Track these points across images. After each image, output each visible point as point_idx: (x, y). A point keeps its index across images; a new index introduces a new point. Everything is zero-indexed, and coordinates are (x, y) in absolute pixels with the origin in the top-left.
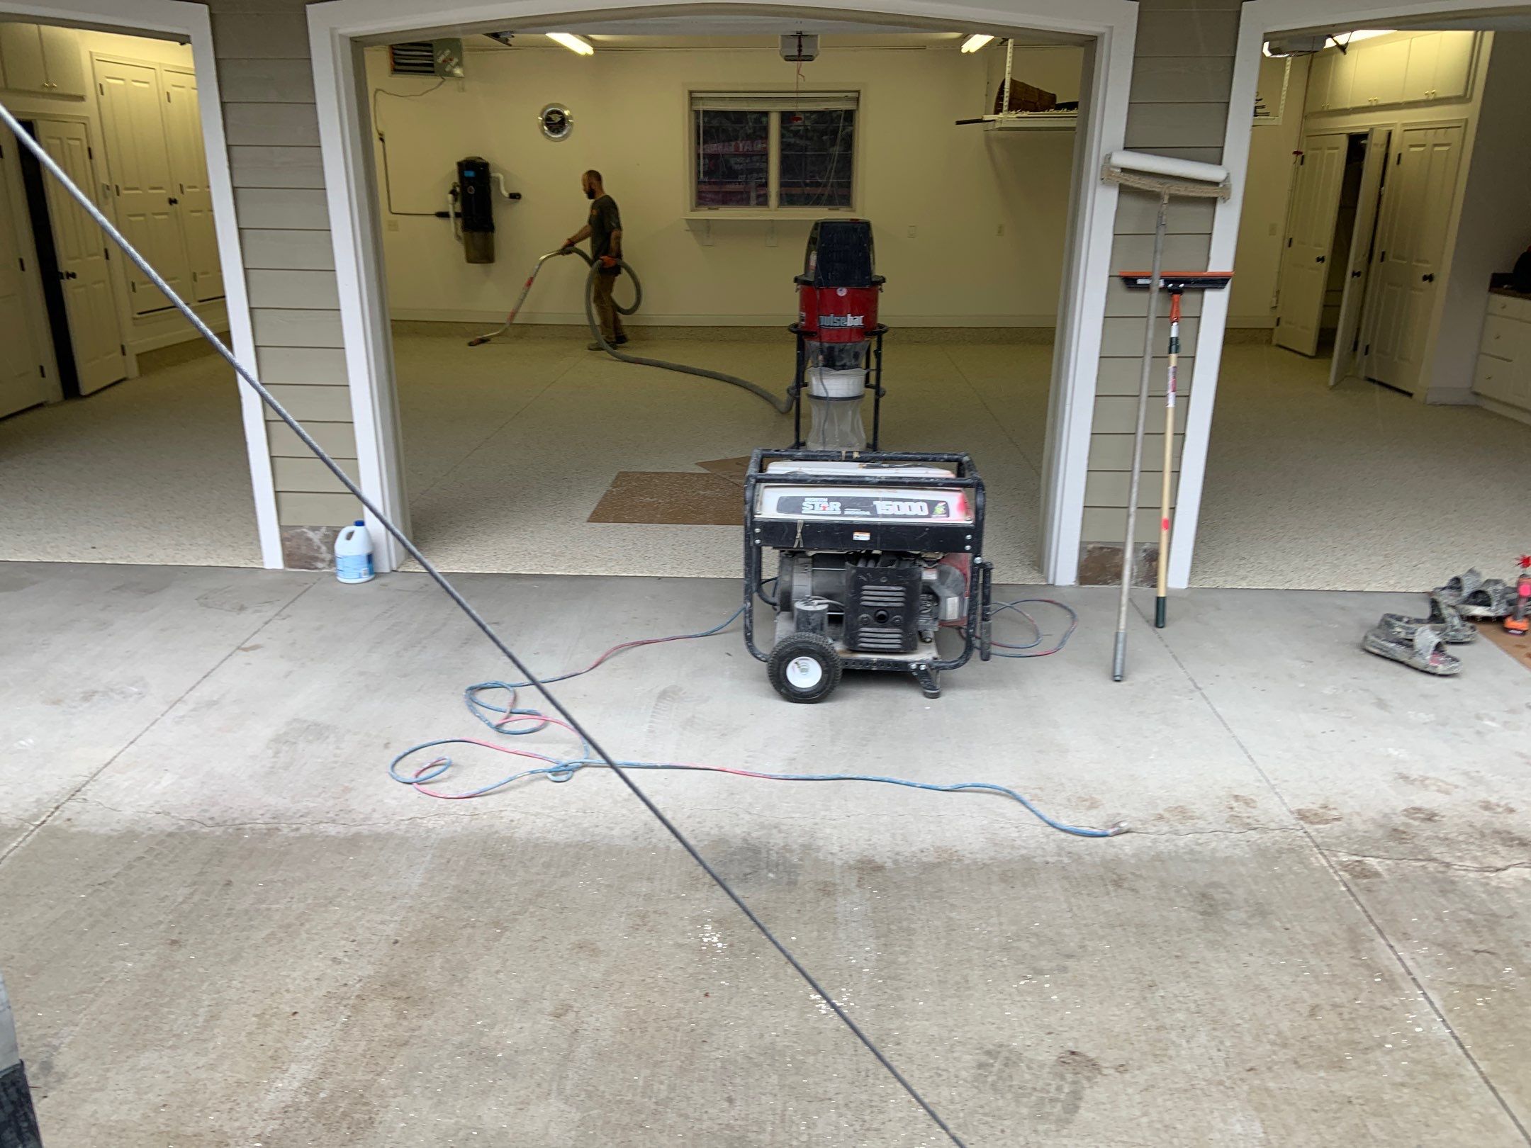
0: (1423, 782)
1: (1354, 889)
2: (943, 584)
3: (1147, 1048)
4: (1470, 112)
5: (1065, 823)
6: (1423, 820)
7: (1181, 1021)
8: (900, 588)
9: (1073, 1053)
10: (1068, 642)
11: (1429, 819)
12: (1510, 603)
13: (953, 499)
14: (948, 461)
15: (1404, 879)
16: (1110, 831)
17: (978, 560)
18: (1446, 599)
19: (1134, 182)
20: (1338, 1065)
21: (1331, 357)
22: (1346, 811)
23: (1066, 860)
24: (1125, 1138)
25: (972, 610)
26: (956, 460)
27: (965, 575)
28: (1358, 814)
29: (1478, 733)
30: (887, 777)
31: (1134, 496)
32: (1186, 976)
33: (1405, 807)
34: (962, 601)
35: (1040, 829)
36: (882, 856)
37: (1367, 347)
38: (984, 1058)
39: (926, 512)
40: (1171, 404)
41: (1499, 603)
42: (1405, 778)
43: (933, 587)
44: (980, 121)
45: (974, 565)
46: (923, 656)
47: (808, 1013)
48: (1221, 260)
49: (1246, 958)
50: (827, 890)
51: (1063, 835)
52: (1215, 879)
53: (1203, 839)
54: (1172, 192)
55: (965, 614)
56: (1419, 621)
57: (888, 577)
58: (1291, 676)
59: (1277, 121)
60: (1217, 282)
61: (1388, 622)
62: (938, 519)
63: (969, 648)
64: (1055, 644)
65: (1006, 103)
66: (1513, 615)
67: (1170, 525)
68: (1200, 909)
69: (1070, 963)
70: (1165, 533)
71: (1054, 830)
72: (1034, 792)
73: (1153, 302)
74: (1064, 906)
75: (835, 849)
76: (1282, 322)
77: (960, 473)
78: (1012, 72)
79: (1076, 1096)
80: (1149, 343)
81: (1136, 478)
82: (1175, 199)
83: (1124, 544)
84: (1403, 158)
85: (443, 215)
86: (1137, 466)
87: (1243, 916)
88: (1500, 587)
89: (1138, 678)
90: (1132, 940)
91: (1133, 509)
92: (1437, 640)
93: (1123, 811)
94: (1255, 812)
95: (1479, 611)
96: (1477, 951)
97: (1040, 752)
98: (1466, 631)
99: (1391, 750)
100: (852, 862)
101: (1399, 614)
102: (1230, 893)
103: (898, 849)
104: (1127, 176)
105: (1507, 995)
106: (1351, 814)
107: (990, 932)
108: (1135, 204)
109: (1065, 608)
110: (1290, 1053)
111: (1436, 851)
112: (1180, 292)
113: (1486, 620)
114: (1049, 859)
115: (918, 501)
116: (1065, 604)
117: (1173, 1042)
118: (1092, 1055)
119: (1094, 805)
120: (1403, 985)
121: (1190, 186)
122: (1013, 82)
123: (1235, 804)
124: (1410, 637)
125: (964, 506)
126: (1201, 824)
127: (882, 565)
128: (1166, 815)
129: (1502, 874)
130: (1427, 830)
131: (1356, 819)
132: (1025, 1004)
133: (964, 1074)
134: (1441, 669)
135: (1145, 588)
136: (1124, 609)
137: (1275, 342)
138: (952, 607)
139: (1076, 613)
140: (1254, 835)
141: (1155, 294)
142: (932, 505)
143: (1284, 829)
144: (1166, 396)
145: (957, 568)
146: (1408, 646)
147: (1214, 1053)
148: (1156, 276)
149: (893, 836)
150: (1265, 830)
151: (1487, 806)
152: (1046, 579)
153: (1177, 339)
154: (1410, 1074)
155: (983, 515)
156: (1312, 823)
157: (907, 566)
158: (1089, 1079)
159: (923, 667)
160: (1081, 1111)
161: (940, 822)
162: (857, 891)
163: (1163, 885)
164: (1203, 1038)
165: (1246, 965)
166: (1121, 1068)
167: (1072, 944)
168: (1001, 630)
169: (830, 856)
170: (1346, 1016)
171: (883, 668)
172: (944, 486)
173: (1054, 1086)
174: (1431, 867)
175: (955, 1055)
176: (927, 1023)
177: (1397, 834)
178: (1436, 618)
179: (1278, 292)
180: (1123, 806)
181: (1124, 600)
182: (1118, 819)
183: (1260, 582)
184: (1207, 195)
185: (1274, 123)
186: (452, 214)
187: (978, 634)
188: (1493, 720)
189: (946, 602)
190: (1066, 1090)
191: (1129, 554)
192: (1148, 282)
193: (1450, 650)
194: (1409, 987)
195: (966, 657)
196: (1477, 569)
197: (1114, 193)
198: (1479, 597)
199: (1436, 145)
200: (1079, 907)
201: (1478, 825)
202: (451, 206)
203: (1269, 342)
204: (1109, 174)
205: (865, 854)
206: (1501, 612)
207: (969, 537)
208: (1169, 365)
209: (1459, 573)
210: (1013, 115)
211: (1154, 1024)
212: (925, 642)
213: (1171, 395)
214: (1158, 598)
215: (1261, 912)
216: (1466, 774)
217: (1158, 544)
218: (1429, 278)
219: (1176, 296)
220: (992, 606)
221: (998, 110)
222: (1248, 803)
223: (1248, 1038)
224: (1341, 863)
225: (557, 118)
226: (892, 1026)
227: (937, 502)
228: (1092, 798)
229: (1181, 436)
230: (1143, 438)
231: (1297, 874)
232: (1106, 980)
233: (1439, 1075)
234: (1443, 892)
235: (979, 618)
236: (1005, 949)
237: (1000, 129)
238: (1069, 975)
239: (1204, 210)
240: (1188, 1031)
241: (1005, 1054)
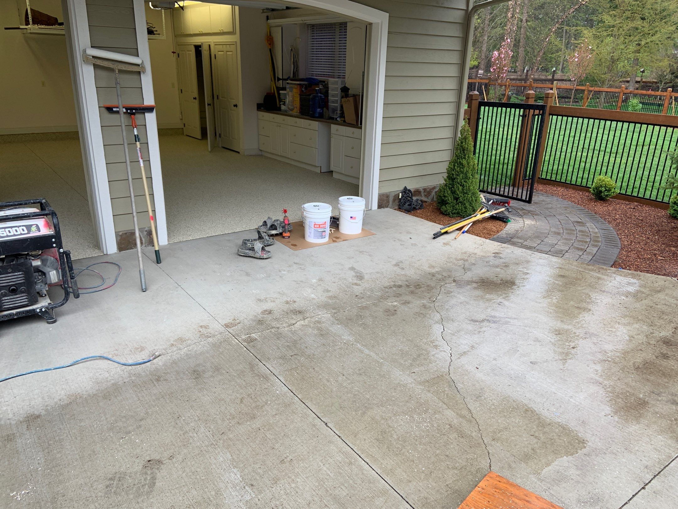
0: (266, 300)
1: (249, 348)
2: (45, 265)
3: (180, 444)
4: (236, 38)
5: (130, 362)
6: (268, 314)
7: (193, 426)
8: (21, 273)
9: (149, 461)
10: (119, 279)
11: (270, 313)
12: (283, 227)
13: (41, 222)
14: (34, 203)
15: (265, 338)
16: (152, 358)
17: (61, 250)
18: (263, 229)
19: (99, 62)
20: (254, 417)
21: (207, 139)
22: (241, 319)
23: (133, 378)
24: (177, 486)
25: (64, 275)
26: (39, 202)
27: (56, 259)
28: (246, 319)
29: (280, 277)
30: (34, 370)
31: (134, 208)
32: (192, 407)
33: (261, 311)
34: (58, 272)
35: (119, 368)
36: (39, 409)
37: (220, 134)
38: (108, 483)
39: (26, 231)
40: (142, 165)
41: (279, 228)
42: (260, 300)
43: (40, 269)
44: (19, 28)
45: (60, 253)
46: (43, 304)
47: (10, 504)
48: (149, 100)
49: (214, 390)
50: (10, 438)
51: (130, 367)
52: (198, 362)
53: (191, 348)
54: (119, 68)
55: (61, 278)
56: (255, 240)
57: (11, 269)
58: (214, 272)
59: (163, 37)
60: (150, 109)
61: (245, 242)
62: (34, 234)
63: (67, 294)
64: (112, 282)
65: (30, 20)
66: (285, 231)
67: (154, 218)
68: (194, 377)
69: (142, 423)
70: (152, 222)
71: (126, 366)
72: (113, 353)
73: (123, 119)
74: (136, 399)
75: (11, 416)
76: (186, 125)
77: (42, 208)
78: (30, 5)
79: (154, 478)
80: (125, 138)
81: (133, 200)
82: (121, 71)
83: (134, 230)
84: (216, 56)
86: (132, 194)
87: (211, 373)
88: (279, 222)
89: (153, 288)
90: (168, 401)
91: (135, 214)
92: (262, 246)
93: (156, 348)
94: (209, 330)
95: (274, 232)
96: (292, 356)
97: (114, 333)
98: (271, 240)
99: (253, 291)
100: (21, 419)
101: (248, 238)
102: (204, 366)
103: (46, 404)
104: (96, 60)
105: (303, 368)
106: (244, 320)
107: (102, 425)
108: (103, 74)
109: (115, 264)
110: (236, 420)
111: (274, 324)
112: (134, 114)
113: (277, 235)
114: (126, 380)
115: (20, 226)
116: (114, 262)
117: (191, 437)
118: (158, 458)
119: (142, 349)
120: (271, 378)
121: (127, 66)
122: (31, 10)
123: (201, 330)
124: (253, 247)
125: (47, 225)
126: (189, 342)
127: (7, 263)
128: (174, 343)
129: (295, 325)
130: (270, 317)
131: (246, 321)
132: (124, 450)
133: (100, 494)
134: (265, 256)
135: (150, 248)
136: (140, 259)
137: (185, 134)
138: (53, 276)
139: (120, 265)
140: (210, 340)
141: (122, 115)
142: (29, 227)
143: (221, 333)
144: (139, 161)
145: (51, 256)
146: (252, 250)
147: (208, 434)
148: (121, 107)
149: (43, 398)
150: (214, 336)
151: (287, 303)
152: (103, 252)
153: (137, 135)
154: (278, 410)
155: (59, 228)
156: (230, 328)
157: (22, 261)
158: (158, 469)
159: (43, 310)
160: (157, 484)
161: (68, 382)
162: (28, 432)
163: (178, 373)
164: (202, 430)
165: (215, 393)
166: (171, 457)
167: (142, 414)
168: (82, 281)
169: (8, 421)
170: (253, 397)
171: (20, 316)
172: (33, 216)
173: (143, 479)
174: (273, 330)
175: (94, 487)
176: (77, 480)
177: (260, 322)
178: (260, 238)
179: (181, 113)
180: (155, 346)
181: (140, 255)
182: (154, 352)
183: (198, 236)
184: (135, 70)
185: (163, 38)
187: (70, 285)
188: (284, 271)
189: (49, 274)
190: (149, 478)
191: (137, 234)
192: (118, 109)
193: (267, 248)
194: (273, 378)
195: (66, 299)
196: (271, 217)
197: (92, 68)
198: (273, 227)
199: (227, 51)
200: (143, 396)
201: (285, 310)
203: (183, 134)
204: (87, 59)
205: (29, 412)
206: (281, 231)
207: (53, 240)
208: (137, 147)
209: (266, 219)
210: (36, 26)
211: (182, 433)
212: (43, 296)
213: (141, 161)
214: (156, 251)
215: (217, 369)
216: (279, 293)
217: (151, 227)
218: (236, 106)
219: (132, 116)
220: (75, 271)
221: (27, 23)
222: (206, 327)
223: (219, 422)
224: (243, 340)
226: (59, 489)
227: (31, 225)
228: (141, 346)
229: (150, 178)
230: (132, 181)
231: (228, 350)
232: (159, 423)
233: (287, 406)
234: (278, 338)
235: (69, 278)
236: (111, 429)
237: (31, 33)
238: (142, 428)
239: (135, 77)
240: (196, 429)
241: (118, 476)
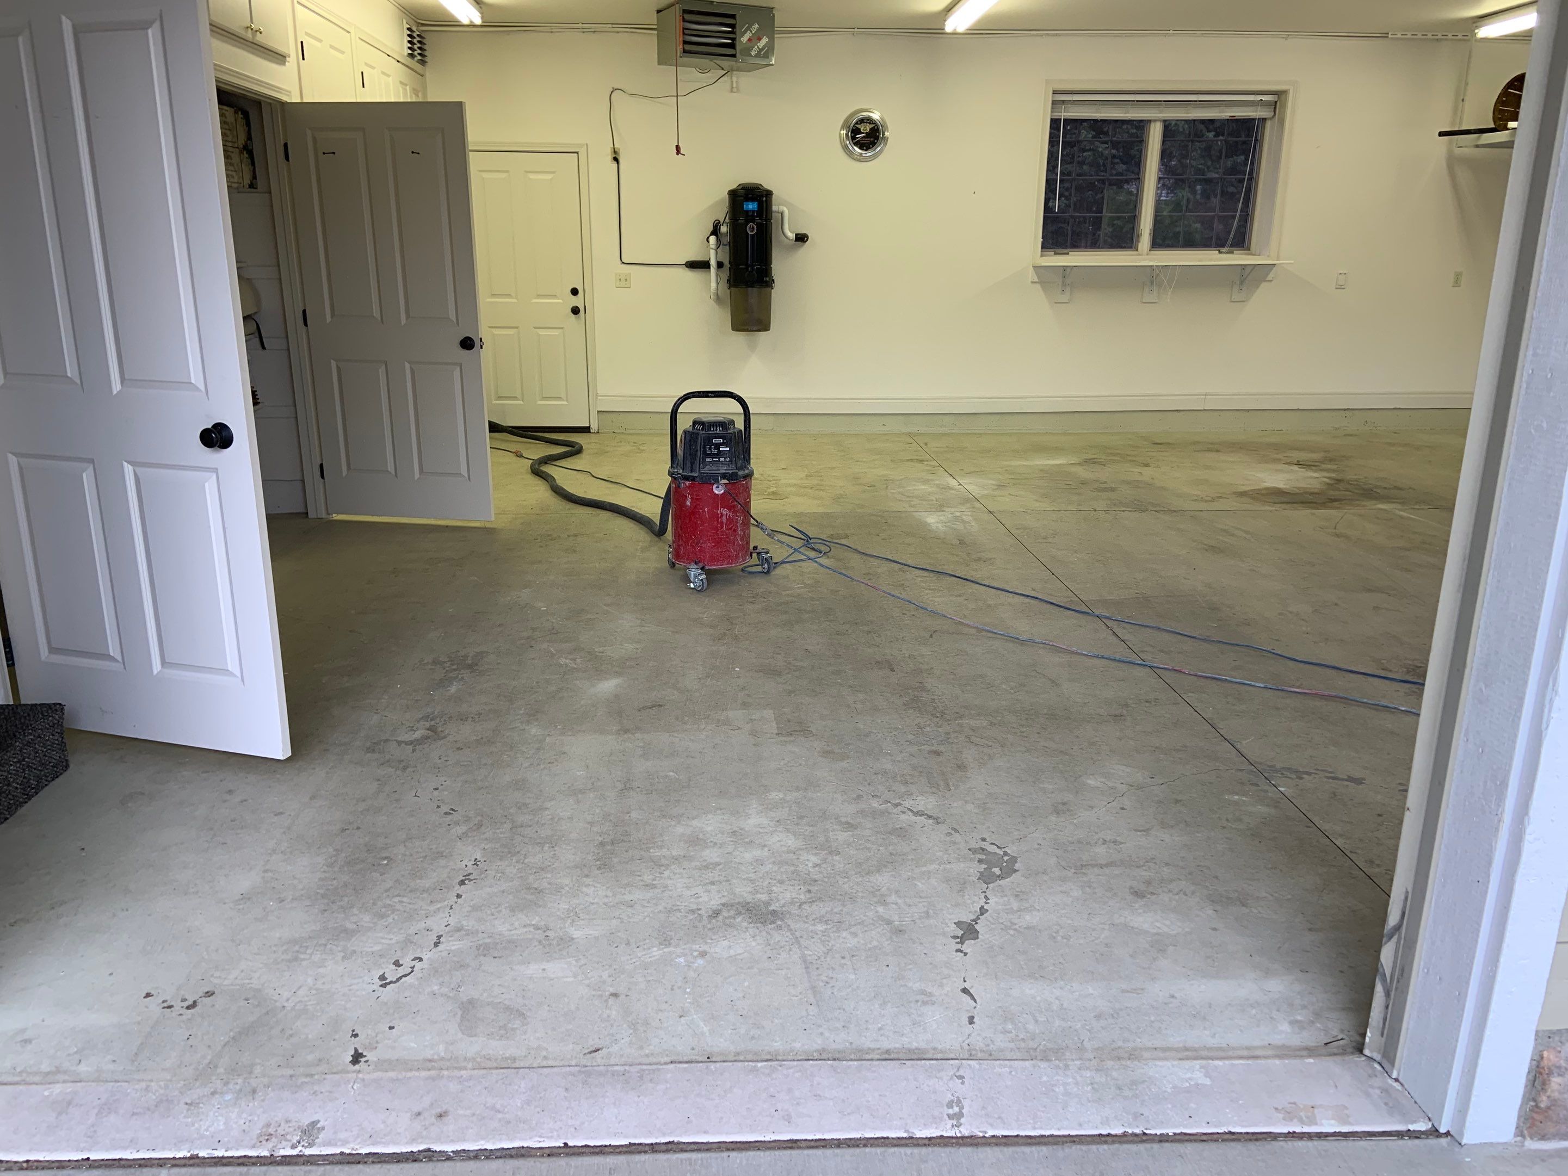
85: (699, 265)
186: (713, 263)
202: (712, 253)
225: (865, 128)
